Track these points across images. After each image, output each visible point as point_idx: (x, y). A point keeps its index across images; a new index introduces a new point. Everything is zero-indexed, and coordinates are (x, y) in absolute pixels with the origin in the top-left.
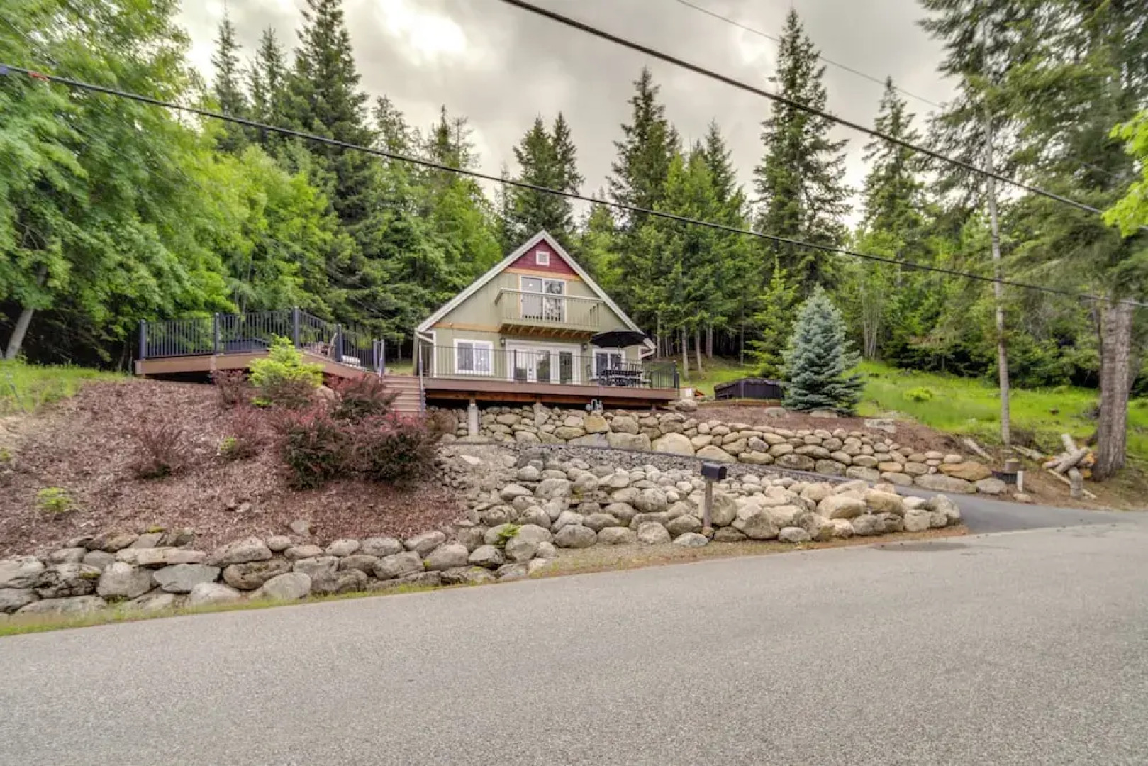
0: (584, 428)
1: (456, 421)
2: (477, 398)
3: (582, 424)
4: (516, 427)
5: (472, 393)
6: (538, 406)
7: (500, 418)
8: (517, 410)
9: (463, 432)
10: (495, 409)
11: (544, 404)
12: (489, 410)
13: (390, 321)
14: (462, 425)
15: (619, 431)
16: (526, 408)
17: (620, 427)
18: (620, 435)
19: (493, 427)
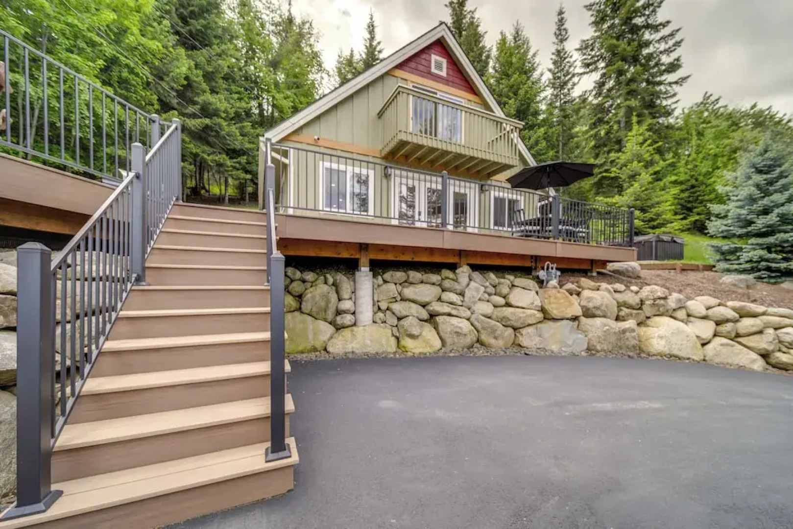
0: (543, 310)
1: (334, 297)
2: (373, 256)
3: (538, 303)
4: (437, 307)
5: (363, 247)
6: (464, 271)
7: (409, 292)
8: (435, 278)
9: (348, 319)
10: (400, 275)
11: (474, 267)
12: (387, 276)
13: (235, 160)
14: (347, 305)
15: (594, 316)
16: (446, 273)
17: (597, 308)
18: (598, 321)
19: (397, 307)
